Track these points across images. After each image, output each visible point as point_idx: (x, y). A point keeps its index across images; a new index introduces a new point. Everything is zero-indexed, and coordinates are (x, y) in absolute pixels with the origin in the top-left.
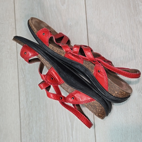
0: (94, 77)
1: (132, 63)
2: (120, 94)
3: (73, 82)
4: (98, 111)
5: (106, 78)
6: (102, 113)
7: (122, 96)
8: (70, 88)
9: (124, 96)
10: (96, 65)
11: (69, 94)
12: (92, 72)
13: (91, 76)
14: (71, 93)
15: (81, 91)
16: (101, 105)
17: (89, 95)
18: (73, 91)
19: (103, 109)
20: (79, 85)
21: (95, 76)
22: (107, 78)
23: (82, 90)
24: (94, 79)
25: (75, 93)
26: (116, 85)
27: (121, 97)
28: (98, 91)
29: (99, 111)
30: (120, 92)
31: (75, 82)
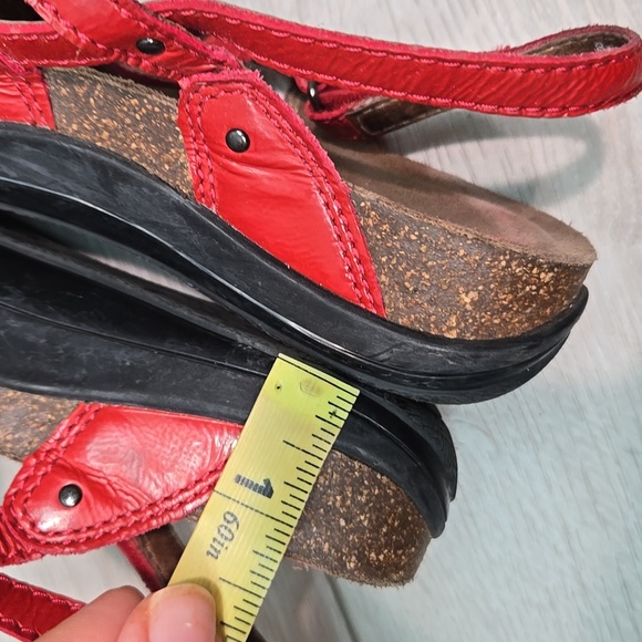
0: (213, 217)
1: (499, 17)
2: (505, 299)
3: (31, 338)
4: (352, 531)
5: (327, 188)
6: (392, 530)
7: (530, 319)
8: (13, 401)
9: (545, 304)
10: (184, 83)
11: (18, 466)
12: (174, 172)
13: (174, 220)
14: (36, 454)
15: (131, 395)
16: (363, 461)
17: (224, 410)
18: (54, 425)
19: (395, 495)
20: (93, 346)
21: (214, 210)
22: (334, 183)
23: (141, 388)
24: (214, 235)
25: (82, 439)
26: (445, 225)
27: (519, 325)
28: (296, 344)
29: (359, 529)
30: (502, 283)
31: (44, 330)
